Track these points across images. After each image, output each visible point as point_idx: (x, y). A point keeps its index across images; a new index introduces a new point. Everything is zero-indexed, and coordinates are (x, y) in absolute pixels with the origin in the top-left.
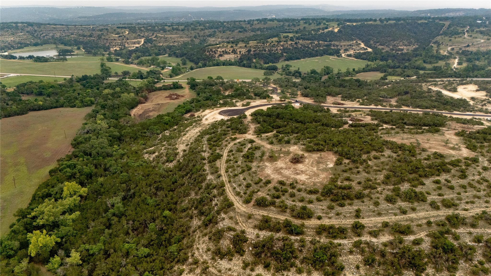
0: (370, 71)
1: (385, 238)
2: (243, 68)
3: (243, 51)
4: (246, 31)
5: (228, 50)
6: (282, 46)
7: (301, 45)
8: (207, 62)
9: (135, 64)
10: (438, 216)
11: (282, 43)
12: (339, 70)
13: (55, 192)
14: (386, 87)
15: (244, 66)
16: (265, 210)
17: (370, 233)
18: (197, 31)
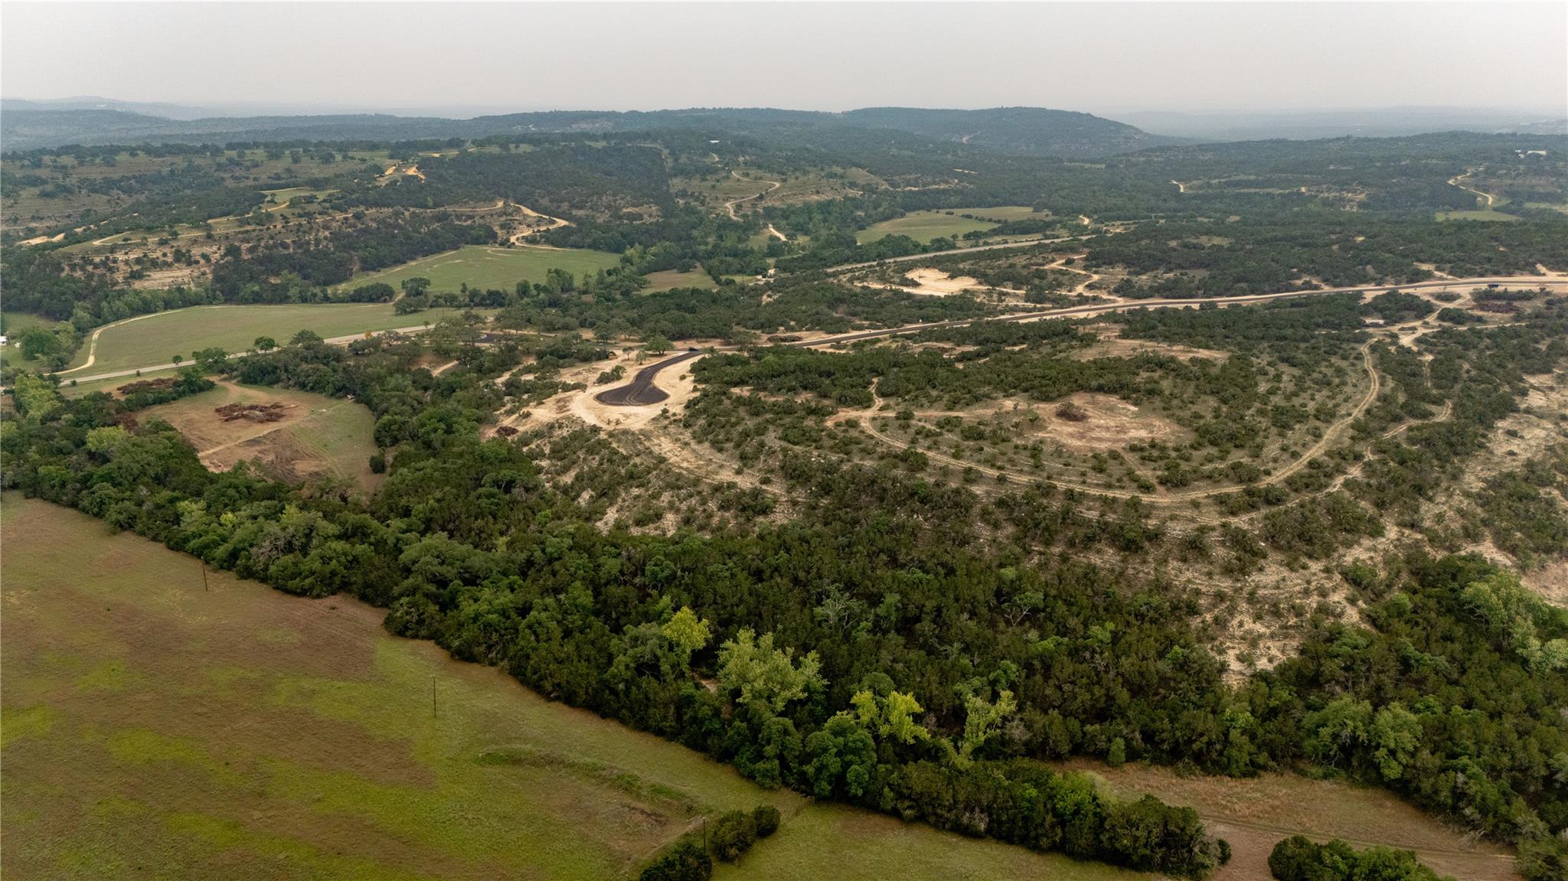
1: (1355, 470)
3: (213, 252)
5: (159, 254)
6: (325, 227)
8: (104, 304)
14: (765, 297)
16: (1196, 489)
17: (1336, 470)
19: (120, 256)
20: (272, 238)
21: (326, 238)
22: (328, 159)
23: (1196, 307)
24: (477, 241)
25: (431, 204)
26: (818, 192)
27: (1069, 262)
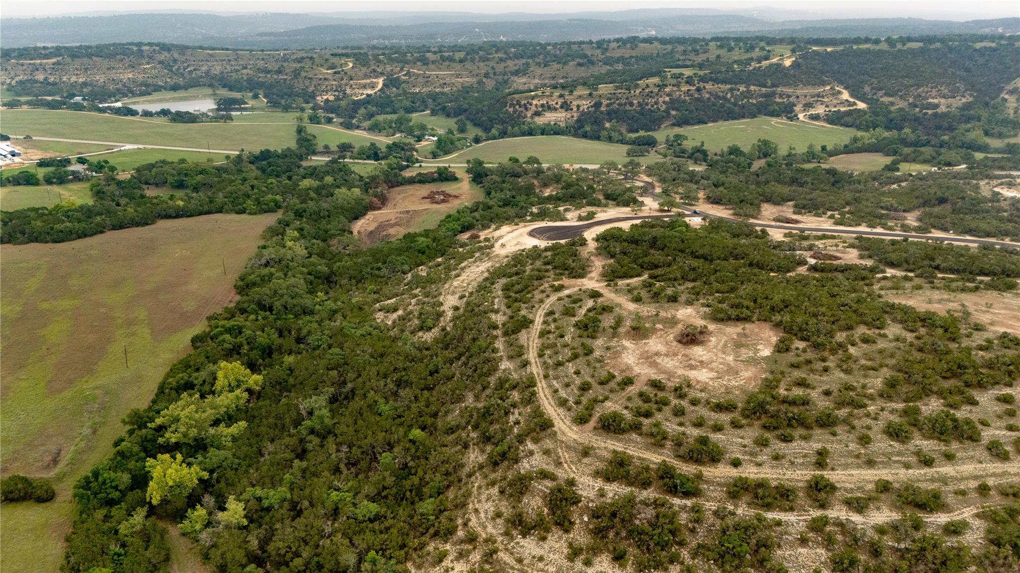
0: (860, 150)
1: (882, 516)
2: (583, 140)
3: (585, 104)
4: (592, 63)
5: (554, 103)
6: (668, 95)
7: (710, 93)
8: (510, 128)
9: (365, 129)
10: (1004, 474)
11: (667, 90)
12: (791, 148)
13: (200, 381)
14: (895, 186)
15: (585, 136)
16: (619, 440)
17: (848, 503)
18: (492, 64)
19: (534, 102)
22: (748, 50)
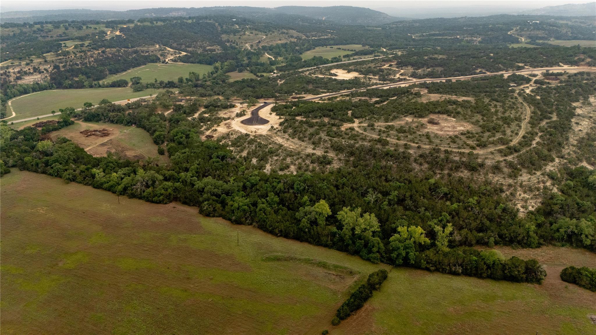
3: (49, 68)
5: (26, 69)
19: (11, 70)
20: (71, 61)
21: (92, 61)
22: (80, 28)
23: (444, 81)
24: (153, 61)
25: (130, 47)
26: (280, 40)
27: (391, 66)
